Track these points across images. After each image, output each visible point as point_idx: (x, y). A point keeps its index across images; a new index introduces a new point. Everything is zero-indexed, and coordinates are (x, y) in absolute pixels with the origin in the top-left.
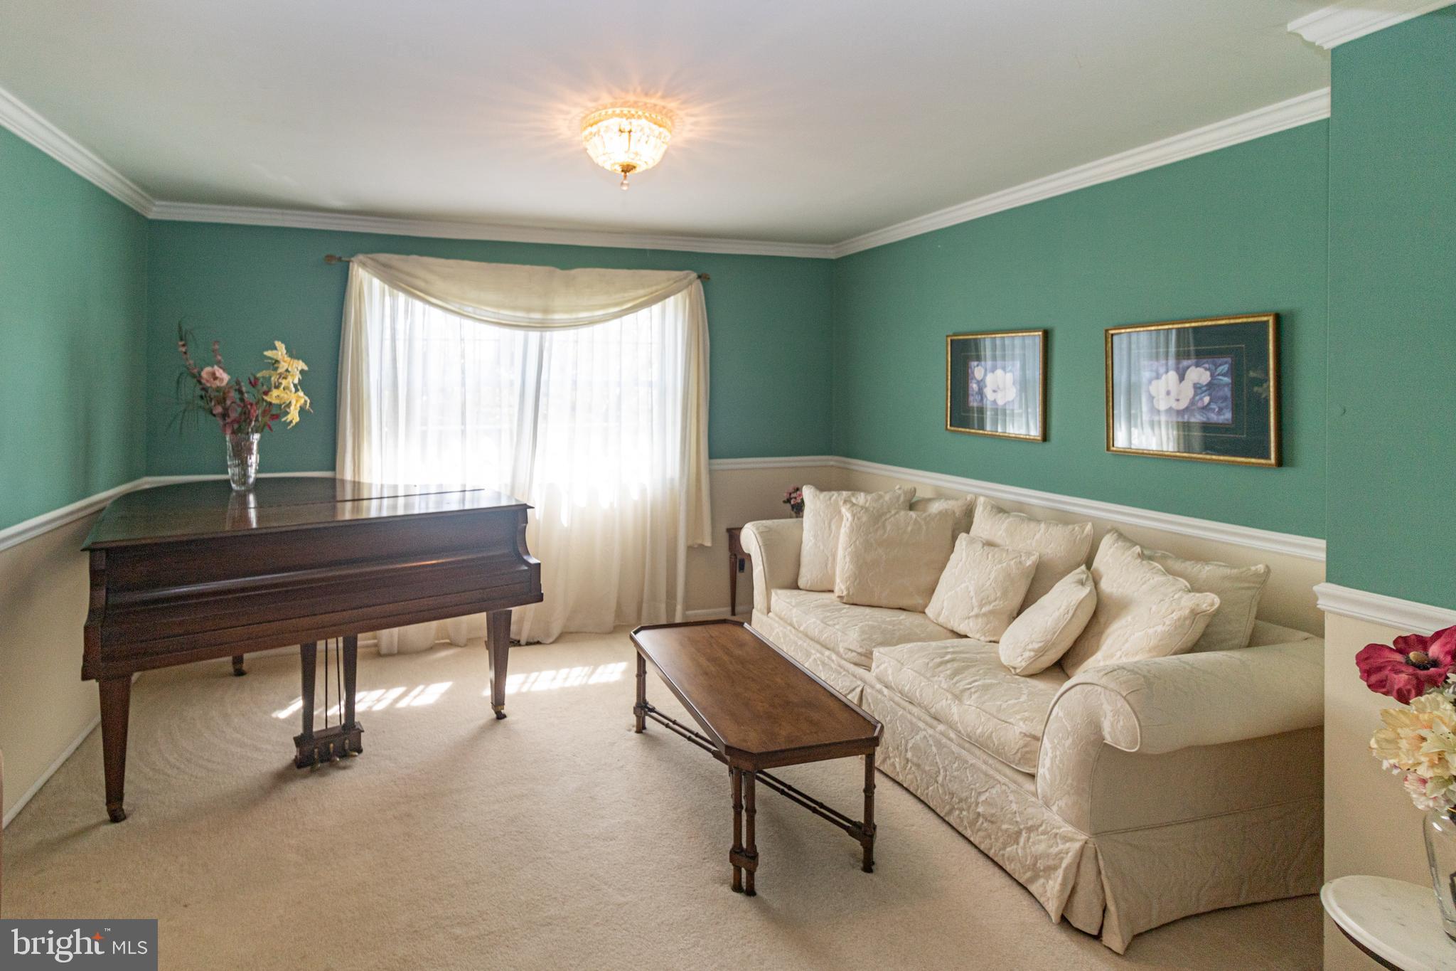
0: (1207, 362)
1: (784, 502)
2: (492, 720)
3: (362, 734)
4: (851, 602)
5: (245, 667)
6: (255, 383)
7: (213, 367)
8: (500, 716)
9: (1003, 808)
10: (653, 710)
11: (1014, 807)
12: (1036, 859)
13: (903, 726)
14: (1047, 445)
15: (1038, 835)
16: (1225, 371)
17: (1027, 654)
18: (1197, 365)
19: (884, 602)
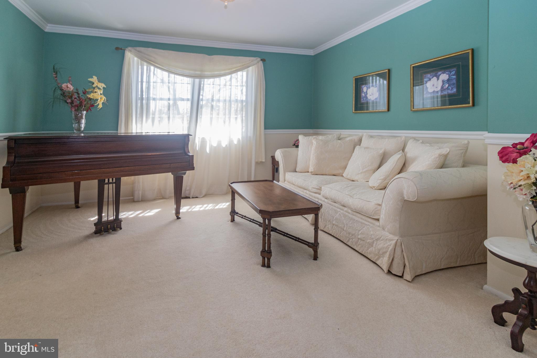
0: (447, 71)
1: (293, 145)
2: (175, 219)
3: (122, 222)
4: (315, 174)
5: (79, 205)
6: (85, 92)
7: (67, 83)
8: (178, 218)
9: (367, 234)
10: (237, 213)
11: (372, 233)
12: (379, 250)
13: (332, 212)
14: (390, 112)
15: (380, 241)
16: (454, 74)
17: (379, 181)
18: (443, 73)
19: (327, 173)
